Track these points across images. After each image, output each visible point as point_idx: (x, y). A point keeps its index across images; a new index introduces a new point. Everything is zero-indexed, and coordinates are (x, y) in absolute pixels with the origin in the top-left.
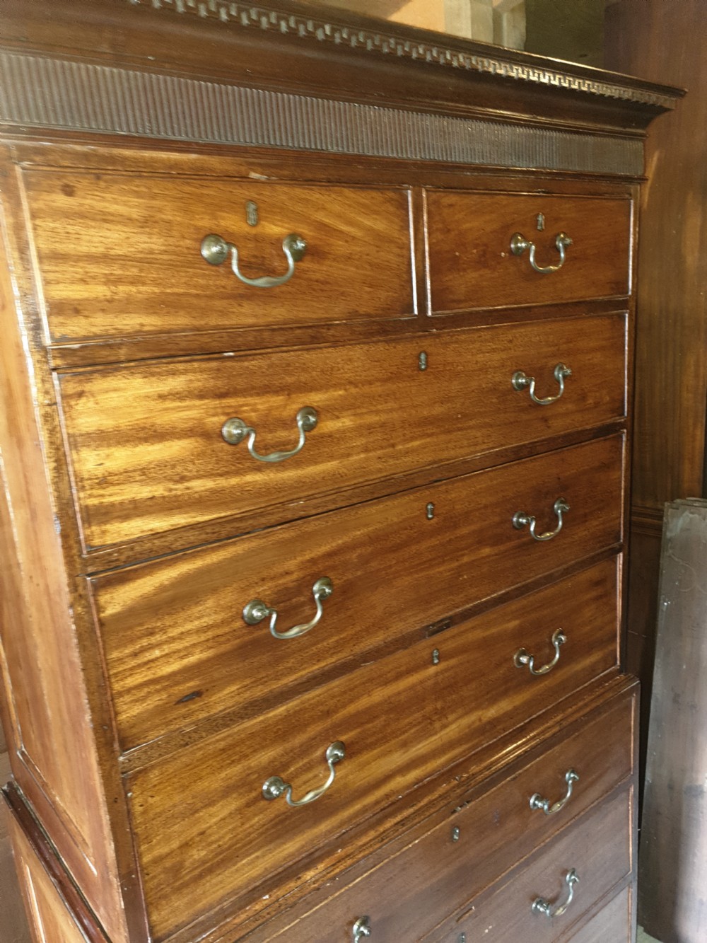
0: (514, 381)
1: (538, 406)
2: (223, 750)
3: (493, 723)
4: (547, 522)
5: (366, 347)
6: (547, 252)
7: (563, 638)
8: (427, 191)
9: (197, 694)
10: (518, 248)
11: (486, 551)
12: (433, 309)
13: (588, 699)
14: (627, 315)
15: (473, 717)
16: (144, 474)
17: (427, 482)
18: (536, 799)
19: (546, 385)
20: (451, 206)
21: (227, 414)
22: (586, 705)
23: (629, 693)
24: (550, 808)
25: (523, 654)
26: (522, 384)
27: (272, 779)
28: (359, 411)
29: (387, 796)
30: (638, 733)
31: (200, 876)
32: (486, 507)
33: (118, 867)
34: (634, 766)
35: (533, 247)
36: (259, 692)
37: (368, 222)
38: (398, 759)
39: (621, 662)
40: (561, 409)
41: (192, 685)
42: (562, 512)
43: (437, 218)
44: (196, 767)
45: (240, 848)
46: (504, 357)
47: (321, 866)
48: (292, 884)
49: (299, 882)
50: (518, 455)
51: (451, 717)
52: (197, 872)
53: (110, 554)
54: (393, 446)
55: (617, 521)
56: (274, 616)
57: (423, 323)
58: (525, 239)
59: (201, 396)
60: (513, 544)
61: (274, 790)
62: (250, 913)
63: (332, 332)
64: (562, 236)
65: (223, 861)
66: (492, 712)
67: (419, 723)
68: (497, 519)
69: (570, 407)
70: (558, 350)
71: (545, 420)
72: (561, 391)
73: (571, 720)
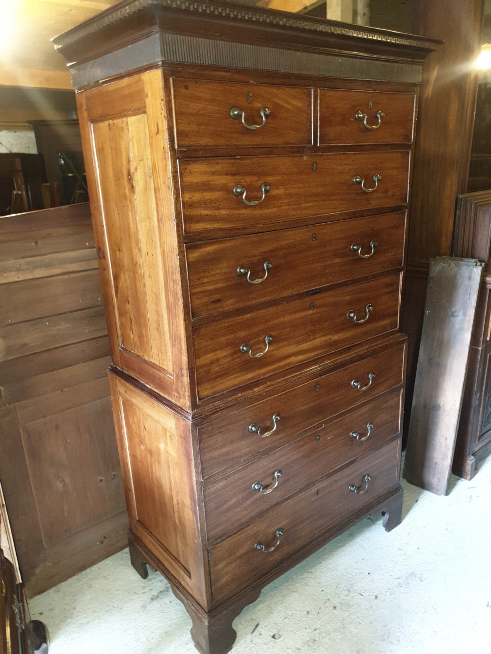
0: (354, 180)
1: (365, 193)
2: (227, 327)
3: (336, 343)
4: (367, 250)
5: (291, 158)
6: (373, 120)
7: (371, 308)
8: (320, 89)
9: (220, 300)
10: (359, 117)
11: (338, 260)
12: (320, 144)
13: (381, 341)
14: (410, 152)
15: (327, 338)
16: (205, 204)
17: (313, 223)
18: (354, 382)
19: (370, 183)
20: (330, 96)
21: (236, 183)
22: (381, 344)
23: (403, 342)
24: (360, 388)
25: (351, 312)
26: (358, 181)
27: (244, 344)
28: (287, 187)
29: (289, 364)
30: (406, 363)
31: (216, 378)
32: (339, 239)
33: (188, 365)
34: (403, 379)
35: (366, 117)
36: (241, 305)
37: (295, 103)
38: (293, 349)
39: (399, 326)
40: (375, 196)
41: (217, 296)
42: (374, 246)
43: (324, 102)
44: (217, 331)
45: (231, 371)
46: (351, 168)
47: (261, 387)
48: (250, 391)
49: (252, 391)
50: (356, 215)
51: (318, 335)
52: (215, 376)
53: (192, 236)
54: (300, 204)
55: (401, 255)
56: (249, 272)
57: (315, 149)
58: (363, 113)
59: (227, 174)
60: (351, 258)
61: (245, 348)
62: (234, 398)
63: (277, 150)
64: (380, 112)
65: (224, 374)
66: (335, 337)
67: (304, 335)
68: (344, 246)
69: (380, 195)
70: (376, 167)
71: (368, 200)
72: (376, 187)
73: (372, 349)
